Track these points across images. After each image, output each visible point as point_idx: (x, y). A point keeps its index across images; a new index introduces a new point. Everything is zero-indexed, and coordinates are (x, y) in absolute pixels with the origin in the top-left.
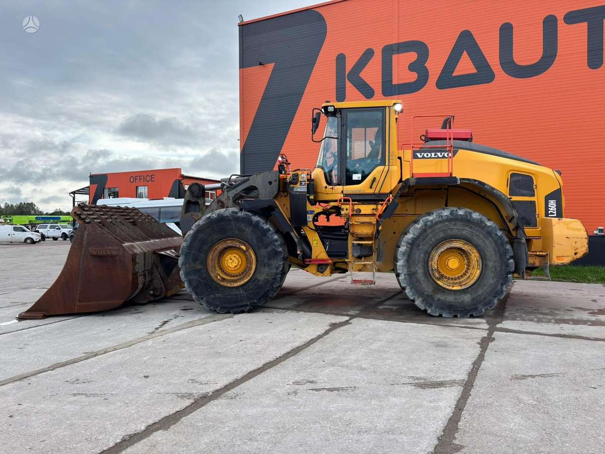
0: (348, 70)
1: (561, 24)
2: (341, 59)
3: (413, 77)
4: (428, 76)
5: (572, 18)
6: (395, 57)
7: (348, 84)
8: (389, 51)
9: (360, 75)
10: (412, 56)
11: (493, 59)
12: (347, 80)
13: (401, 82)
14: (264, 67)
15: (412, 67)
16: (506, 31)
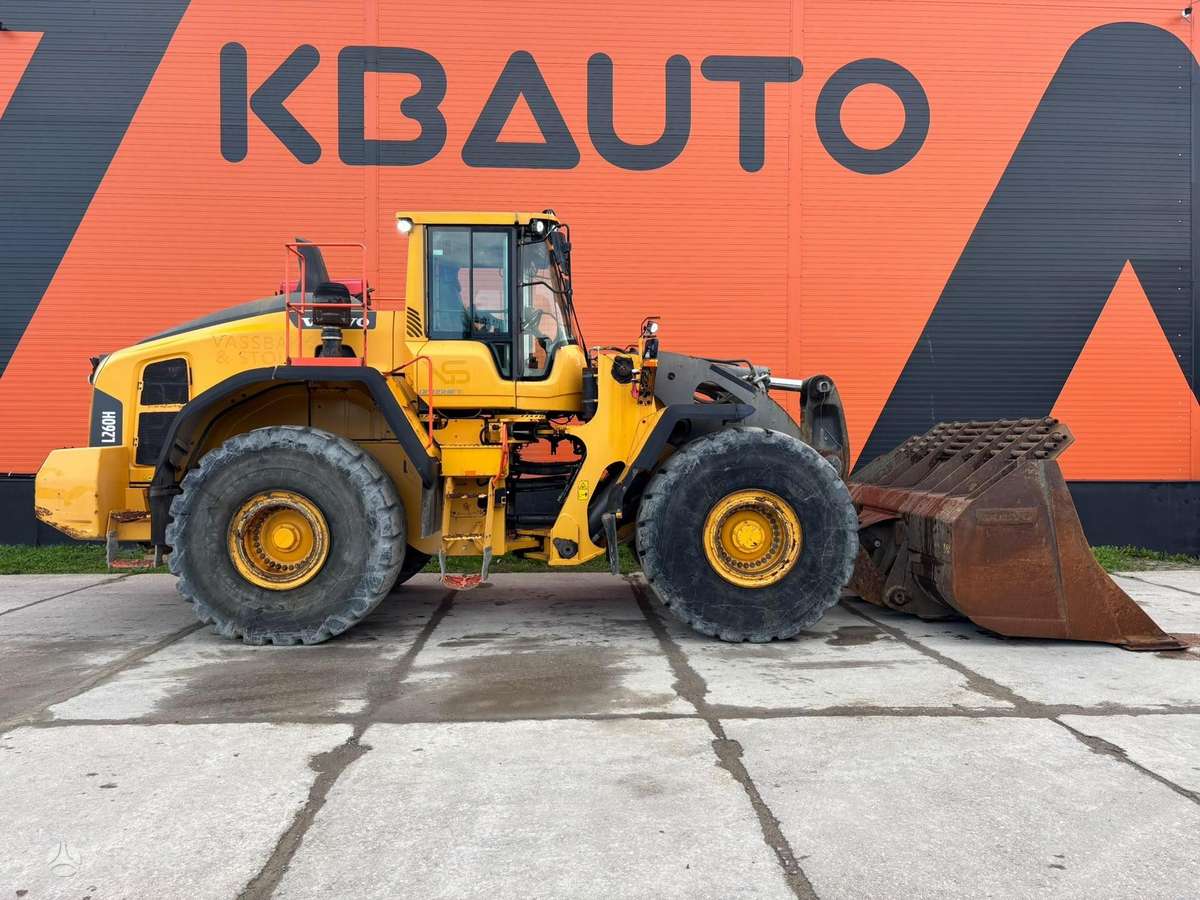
0: (253, 86)
1: (696, 74)
2: (233, 58)
3: (410, 130)
4: (444, 131)
5: (717, 68)
6: (369, 77)
7: (253, 120)
8: (357, 62)
9: (283, 104)
10: (409, 84)
11: (576, 120)
12: (249, 110)
13: (385, 137)
14: (12, 37)
15: (409, 107)
16: (600, 69)
